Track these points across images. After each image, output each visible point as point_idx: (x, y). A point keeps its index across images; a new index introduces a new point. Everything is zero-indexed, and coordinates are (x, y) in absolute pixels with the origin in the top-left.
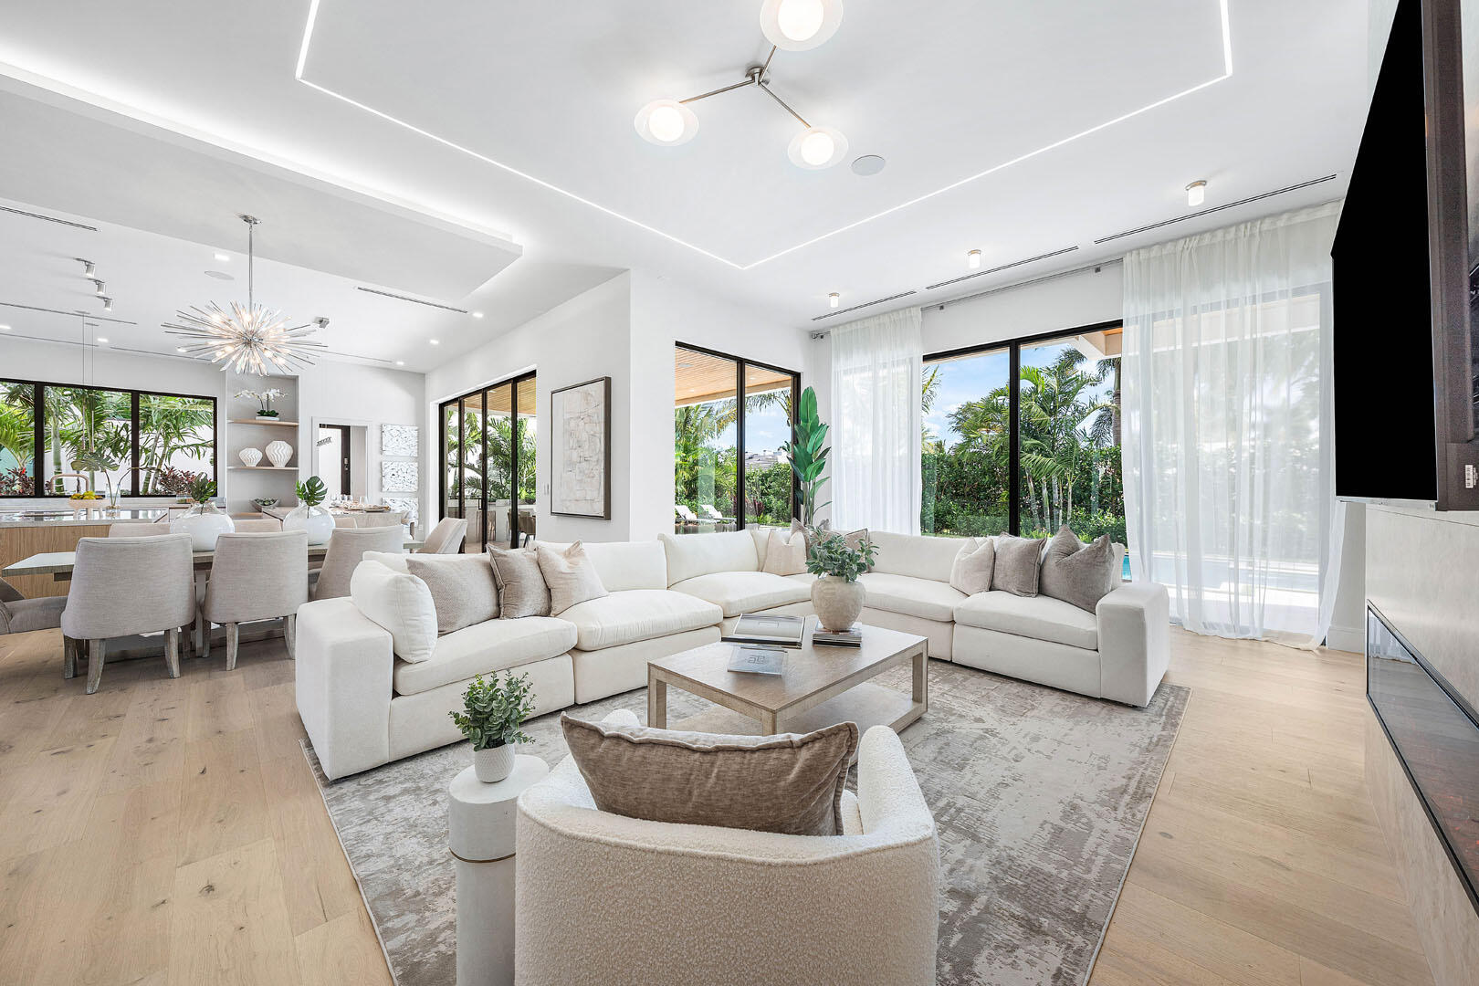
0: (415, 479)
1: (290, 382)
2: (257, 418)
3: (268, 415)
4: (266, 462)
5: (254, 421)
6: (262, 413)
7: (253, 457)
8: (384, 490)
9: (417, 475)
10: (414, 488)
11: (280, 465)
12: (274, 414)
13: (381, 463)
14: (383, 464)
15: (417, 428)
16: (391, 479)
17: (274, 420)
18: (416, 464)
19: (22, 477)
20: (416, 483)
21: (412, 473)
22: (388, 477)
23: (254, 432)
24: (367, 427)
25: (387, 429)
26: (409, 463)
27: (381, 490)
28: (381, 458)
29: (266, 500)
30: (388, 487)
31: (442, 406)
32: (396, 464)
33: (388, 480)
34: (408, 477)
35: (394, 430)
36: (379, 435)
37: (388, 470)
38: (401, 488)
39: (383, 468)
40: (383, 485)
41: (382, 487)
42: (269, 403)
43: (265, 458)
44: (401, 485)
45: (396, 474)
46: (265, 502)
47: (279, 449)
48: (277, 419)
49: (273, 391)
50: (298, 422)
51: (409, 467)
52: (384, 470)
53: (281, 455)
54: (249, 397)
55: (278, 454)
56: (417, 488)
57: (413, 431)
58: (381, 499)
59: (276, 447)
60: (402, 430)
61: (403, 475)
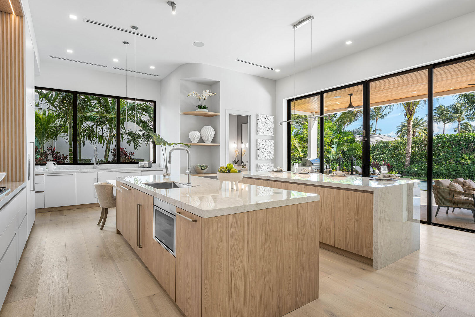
0: (272, 151)
2: (197, 110)
3: (203, 108)
4: (201, 140)
5: (195, 112)
6: (200, 107)
7: (195, 136)
8: (259, 158)
9: (273, 148)
10: (272, 156)
11: (208, 143)
12: (205, 108)
13: (257, 141)
14: (258, 141)
15: (273, 116)
16: (262, 151)
17: (206, 111)
18: (273, 141)
19: (53, 151)
20: (273, 154)
21: (271, 147)
22: (261, 150)
23: (192, 120)
24: (250, 116)
25: (260, 117)
26: (270, 140)
27: (257, 159)
28: (257, 137)
29: (202, 166)
30: (261, 156)
31: (289, 101)
32: (264, 141)
33: (261, 152)
34: (269, 149)
35: (263, 118)
36: (256, 122)
37: (261, 145)
38: (266, 157)
39: (258, 144)
40: (258, 155)
41: (257, 156)
42: (203, 100)
43: (201, 138)
44: (266, 155)
45: (264, 147)
46: (202, 167)
47: (208, 132)
48: (207, 110)
49: (208, 91)
50: (220, 113)
51: (270, 143)
52: (258, 145)
53: (210, 135)
54: (194, 96)
55: (208, 134)
56: (273, 157)
57: (271, 119)
58: (257, 165)
59: (207, 130)
60: (266, 118)
61: (267, 149)
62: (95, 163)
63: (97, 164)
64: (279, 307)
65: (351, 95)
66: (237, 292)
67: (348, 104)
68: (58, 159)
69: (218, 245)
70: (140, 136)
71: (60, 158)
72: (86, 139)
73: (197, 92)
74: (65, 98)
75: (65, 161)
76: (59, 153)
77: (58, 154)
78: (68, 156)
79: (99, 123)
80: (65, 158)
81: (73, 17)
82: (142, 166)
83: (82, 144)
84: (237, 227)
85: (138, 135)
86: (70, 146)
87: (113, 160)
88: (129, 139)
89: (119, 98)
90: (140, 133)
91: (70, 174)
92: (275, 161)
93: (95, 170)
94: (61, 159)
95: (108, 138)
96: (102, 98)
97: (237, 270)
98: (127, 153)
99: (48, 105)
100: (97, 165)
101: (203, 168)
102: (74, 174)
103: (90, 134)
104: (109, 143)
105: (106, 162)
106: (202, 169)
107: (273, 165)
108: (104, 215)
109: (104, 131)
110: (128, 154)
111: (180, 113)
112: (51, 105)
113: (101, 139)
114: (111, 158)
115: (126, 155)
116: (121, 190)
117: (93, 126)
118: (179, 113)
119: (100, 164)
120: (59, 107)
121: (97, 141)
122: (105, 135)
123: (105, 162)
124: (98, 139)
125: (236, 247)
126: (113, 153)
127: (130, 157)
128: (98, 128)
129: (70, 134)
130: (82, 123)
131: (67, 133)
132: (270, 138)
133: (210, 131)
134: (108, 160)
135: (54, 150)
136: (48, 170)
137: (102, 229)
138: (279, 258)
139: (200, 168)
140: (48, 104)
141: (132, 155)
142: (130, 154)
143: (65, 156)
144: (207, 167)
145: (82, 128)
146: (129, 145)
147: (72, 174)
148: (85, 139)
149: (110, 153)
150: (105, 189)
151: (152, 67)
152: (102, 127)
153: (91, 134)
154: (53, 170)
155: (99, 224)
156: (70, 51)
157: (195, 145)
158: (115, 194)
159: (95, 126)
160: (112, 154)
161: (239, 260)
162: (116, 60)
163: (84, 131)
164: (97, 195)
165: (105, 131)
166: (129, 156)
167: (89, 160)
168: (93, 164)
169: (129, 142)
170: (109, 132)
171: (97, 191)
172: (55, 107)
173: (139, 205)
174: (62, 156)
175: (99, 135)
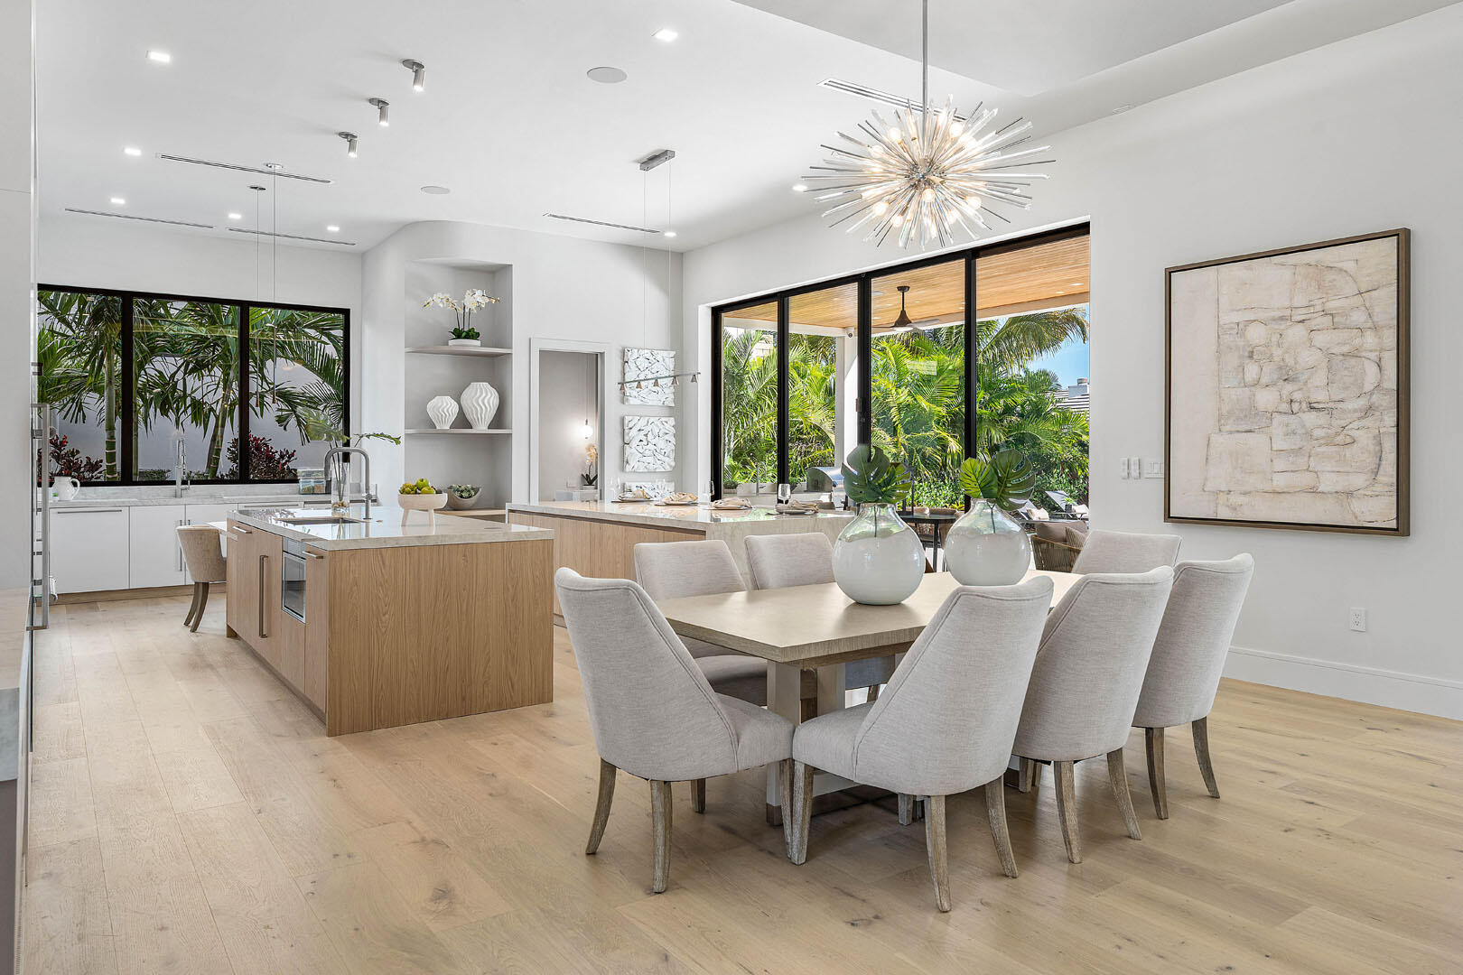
0: (670, 448)
1: (495, 276)
2: (451, 343)
3: (466, 337)
4: (462, 421)
5: (445, 348)
6: (458, 334)
7: (444, 409)
8: (628, 468)
9: (673, 440)
10: (669, 462)
11: (482, 427)
12: (471, 335)
13: (623, 419)
14: (626, 422)
15: (673, 353)
16: (638, 448)
17: (473, 345)
18: (672, 421)
19: (60, 449)
20: (672, 456)
21: (667, 437)
22: (634, 444)
23: (440, 369)
24: (602, 354)
25: (631, 356)
26: (663, 419)
27: (623, 469)
28: (623, 410)
29: (463, 488)
30: (633, 462)
31: (717, 312)
32: (643, 421)
33: (634, 450)
34: (661, 444)
35: (641, 359)
36: (620, 368)
37: (633, 432)
38: (651, 465)
39: (626, 428)
40: (625, 459)
41: (624, 462)
42: (467, 315)
43: (461, 413)
44: (651, 459)
45: (644, 438)
46: (462, 491)
47: (482, 400)
48: (477, 343)
49: (479, 293)
50: (511, 348)
51: (661, 427)
52: (626, 431)
53: (483, 407)
54: (442, 306)
55: (479, 405)
56: (673, 464)
57: (667, 360)
58: (624, 485)
59: (476, 394)
60: (651, 358)
61: (654, 442)
62: (179, 482)
63: (184, 482)
64: (464, 699)
65: (903, 289)
66: (383, 661)
67: (896, 316)
68: (74, 471)
69: (351, 589)
70: (316, 400)
71: (80, 468)
72: (156, 411)
73: (448, 296)
74: (102, 309)
75: (92, 477)
76: (78, 452)
77: (73, 456)
78: (101, 461)
79: (191, 366)
80: (93, 467)
81: (133, 152)
82: (309, 489)
83: (141, 425)
84: (384, 568)
85: (311, 398)
86: (110, 434)
87: (233, 473)
88: (281, 410)
89: (245, 306)
90: (315, 392)
91: (116, 509)
92: (679, 476)
93: (178, 500)
94: (82, 470)
95: (218, 409)
96: (204, 306)
97: (384, 630)
98: (273, 453)
99: (49, 322)
100: (183, 486)
101: (464, 494)
102: (125, 510)
103: (168, 396)
104: (220, 425)
105: (212, 478)
106: (461, 497)
107: (671, 487)
108: (199, 606)
109: (209, 387)
110: (277, 456)
111: (404, 350)
112: (57, 320)
113: (199, 411)
114: (226, 466)
115: (270, 458)
116: (235, 537)
117: (173, 376)
118: (402, 350)
119: (193, 482)
120: (78, 324)
121: (186, 418)
122: (209, 399)
123: (209, 478)
124: (189, 411)
125: (381, 595)
126: (233, 452)
127: (285, 464)
128: (190, 379)
129: (110, 399)
130: (141, 367)
131: (102, 396)
132: (666, 412)
133: (484, 395)
134: (218, 474)
135: (63, 444)
136: (57, 498)
137: (194, 630)
138: (464, 623)
139: (457, 494)
140: (49, 316)
141: (289, 458)
142: (282, 457)
143: (93, 461)
144: (476, 491)
145: (142, 379)
146: (285, 429)
147: (120, 508)
148: (152, 410)
149: (224, 455)
150: (201, 539)
151: (333, 229)
152: (201, 377)
153: (168, 399)
154: (71, 499)
155: (187, 624)
156: (118, 201)
157: (443, 434)
158: (224, 555)
159: (180, 375)
160: (229, 455)
161: (387, 616)
162: (235, 216)
163: (148, 387)
164: (183, 555)
165: (210, 389)
166: (279, 463)
167: (162, 473)
168: (173, 483)
169: (281, 420)
170: (221, 391)
171: (183, 543)
172: (69, 325)
173: (262, 558)
174: (84, 463)
175: (193, 399)
